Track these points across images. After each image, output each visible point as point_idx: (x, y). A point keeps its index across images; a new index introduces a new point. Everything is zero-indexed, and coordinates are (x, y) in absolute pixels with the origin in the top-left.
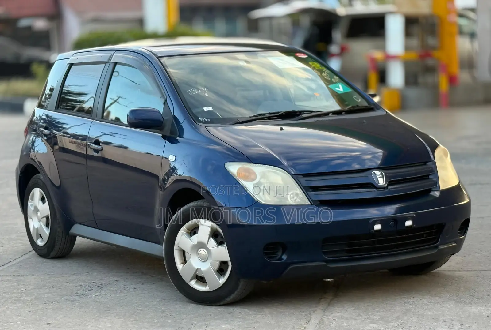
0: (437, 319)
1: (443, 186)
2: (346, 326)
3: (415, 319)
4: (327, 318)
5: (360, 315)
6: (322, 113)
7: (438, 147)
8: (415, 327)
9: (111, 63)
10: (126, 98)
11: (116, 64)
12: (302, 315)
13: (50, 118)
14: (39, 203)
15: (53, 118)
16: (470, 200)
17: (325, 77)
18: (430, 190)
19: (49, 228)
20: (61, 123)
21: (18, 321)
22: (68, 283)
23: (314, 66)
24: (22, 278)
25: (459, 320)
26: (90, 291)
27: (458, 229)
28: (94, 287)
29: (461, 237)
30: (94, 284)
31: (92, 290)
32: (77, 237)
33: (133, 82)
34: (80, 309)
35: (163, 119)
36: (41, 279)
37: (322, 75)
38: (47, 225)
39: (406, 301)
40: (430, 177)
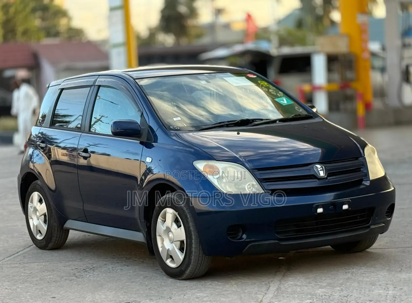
0: (374, 283)
1: (372, 177)
2: (300, 291)
3: (355, 284)
4: (283, 285)
5: (309, 283)
6: (271, 120)
7: (367, 146)
8: (357, 290)
9: (95, 86)
10: (107, 117)
11: (99, 86)
12: (262, 284)
13: (44, 135)
14: (37, 204)
15: (47, 135)
16: (395, 188)
17: (272, 93)
18: (362, 180)
19: (46, 224)
20: (53, 139)
21: (28, 296)
22: (66, 268)
23: (262, 84)
24: (27, 265)
25: (393, 284)
26: (84, 273)
27: (385, 212)
28: (87, 270)
29: (388, 219)
30: (87, 267)
31: (86, 272)
32: (70, 230)
33: (113, 103)
34: (78, 286)
35: (141, 128)
36: (43, 265)
37: (269, 91)
38: (45, 222)
39: (347, 271)
40: (362, 169)
